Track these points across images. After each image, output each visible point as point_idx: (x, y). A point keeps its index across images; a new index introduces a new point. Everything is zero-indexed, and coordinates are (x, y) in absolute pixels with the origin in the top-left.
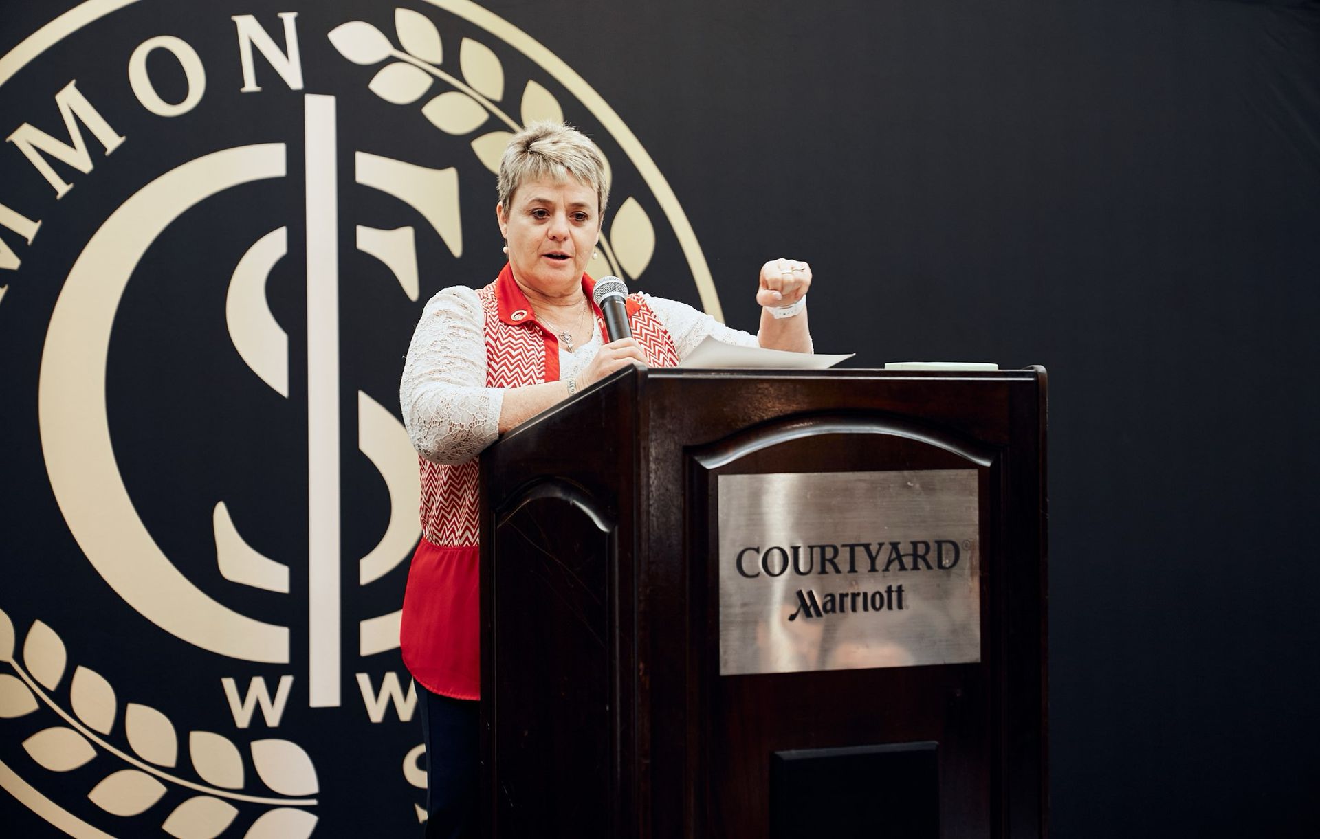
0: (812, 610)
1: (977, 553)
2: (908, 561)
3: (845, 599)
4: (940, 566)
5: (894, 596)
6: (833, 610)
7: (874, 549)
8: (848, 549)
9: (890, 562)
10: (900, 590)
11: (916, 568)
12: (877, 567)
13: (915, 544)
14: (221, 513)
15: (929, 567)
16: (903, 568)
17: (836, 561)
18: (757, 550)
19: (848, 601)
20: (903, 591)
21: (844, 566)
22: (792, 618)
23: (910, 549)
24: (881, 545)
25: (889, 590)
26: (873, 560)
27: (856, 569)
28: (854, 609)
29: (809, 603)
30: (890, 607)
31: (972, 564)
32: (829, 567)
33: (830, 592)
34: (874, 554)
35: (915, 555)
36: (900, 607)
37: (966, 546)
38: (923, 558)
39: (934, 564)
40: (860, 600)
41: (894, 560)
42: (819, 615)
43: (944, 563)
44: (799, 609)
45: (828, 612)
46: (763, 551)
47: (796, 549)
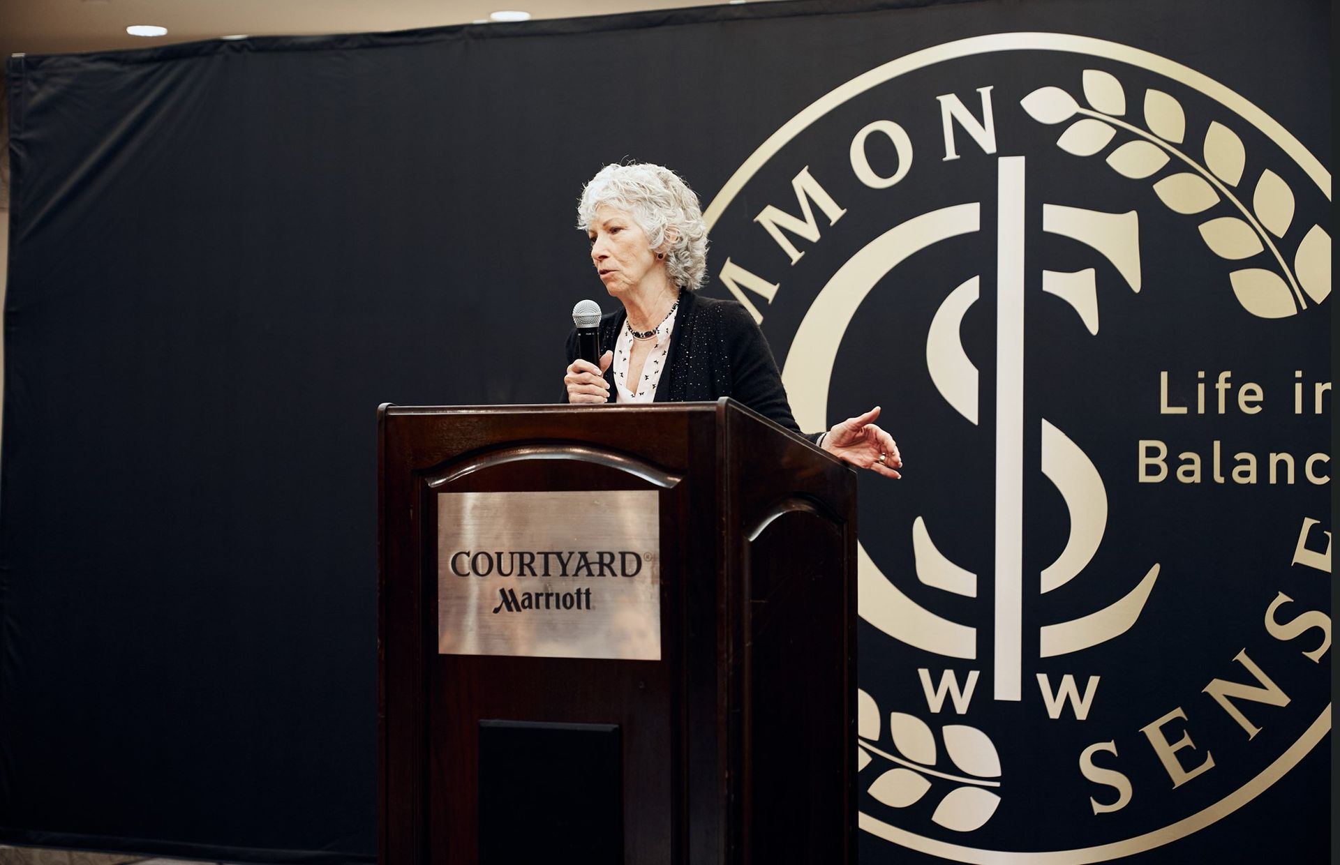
0: (512, 605)
1: (658, 565)
2: (595, 569)
3: (540, 598)
4: (624, 574)
5: (583, 597)
6: (530, 606)
7: (565, 556)
8: (543, 555)
9: (579, 568)
10: (588, 593)
11: (602, 574)
12: (568, 573)
13: (601, 554)
14: (919, 526)
15: (614, 574)
16: (590, 574)
17: (532, 565)
18: (468, 553)
19: (542, 600)
20: (590, 593)
21: (539, 570)
22: (496, 611)
23: (597, 558)
24: (571, 553)
25: (579, 592)
26: (564, 566)
27: (550, 573)
28: (548, 606)
29: (510, 599)
30: (579, 607)
31: (653, 573)
32: (526, 570)
33: (528, 591)
34: (565, 562)
35: (601, 564)
36: (588, 607)
37: (648, 557)
38: (609, 566)
39: (618, 571)
40: (553, 600)
41: (583, 567)
42: (518, 610)
43: (627, 571)
44: (502, 604)
45: (525, 607)
46: (472, 555)
47: (499, 554)
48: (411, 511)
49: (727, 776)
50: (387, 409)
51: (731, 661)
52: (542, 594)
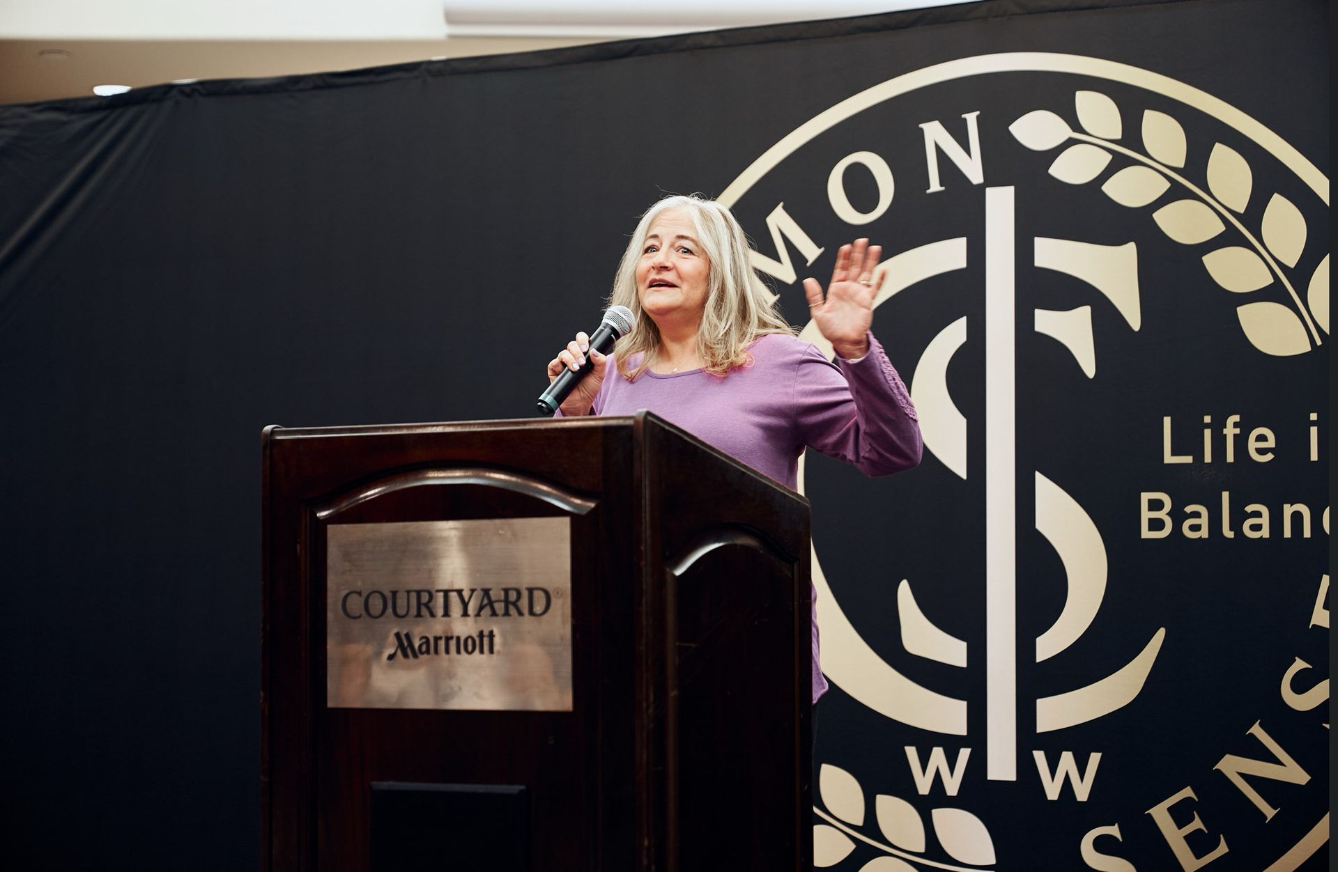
0: (409, 651)
1: (569, 603)
2: (500, 607)
3: (439, 642)
4: (532, 613)
5: (486, 641)
6: (428, 652)
7: (466, 594)
8: (443, 594)
9: (481, 608)
10: (491, 635)
11: (507, 614)
12: (469, 613)
13: (506, 591)
14: (904, 589)
15: (520, 614)
16: (494, 614)
17: (431, 605)
18: (360, 593)
19: (442, 644)
20: (494, 636)
21: (438, 611)
22: (390, 659)
23: (501, 596)
24: (473, 590)
25: (481, 635)
26: (465, 605)
27: (450, 614)
28: (447, 652)
29: (406, 644)
30: (482, 652)
31: (564, 611)
32: (424, 611)
33: (425, 636)
34: (466, 600)
35: (506, 602)
36: (491, 651)
37: (558, 593)
39: (526, 610)
40: (453, 643)
41: (486, 605)
42: (415, 656)
43: (534, 610)
44: (397, 649)
45: (422, 653)
46: (365, 595)
47: (394, 593)
48: (298, 546)
49: (646, 843)
50: (273, 432)
51: (651, 710)
52: (440, 638)
